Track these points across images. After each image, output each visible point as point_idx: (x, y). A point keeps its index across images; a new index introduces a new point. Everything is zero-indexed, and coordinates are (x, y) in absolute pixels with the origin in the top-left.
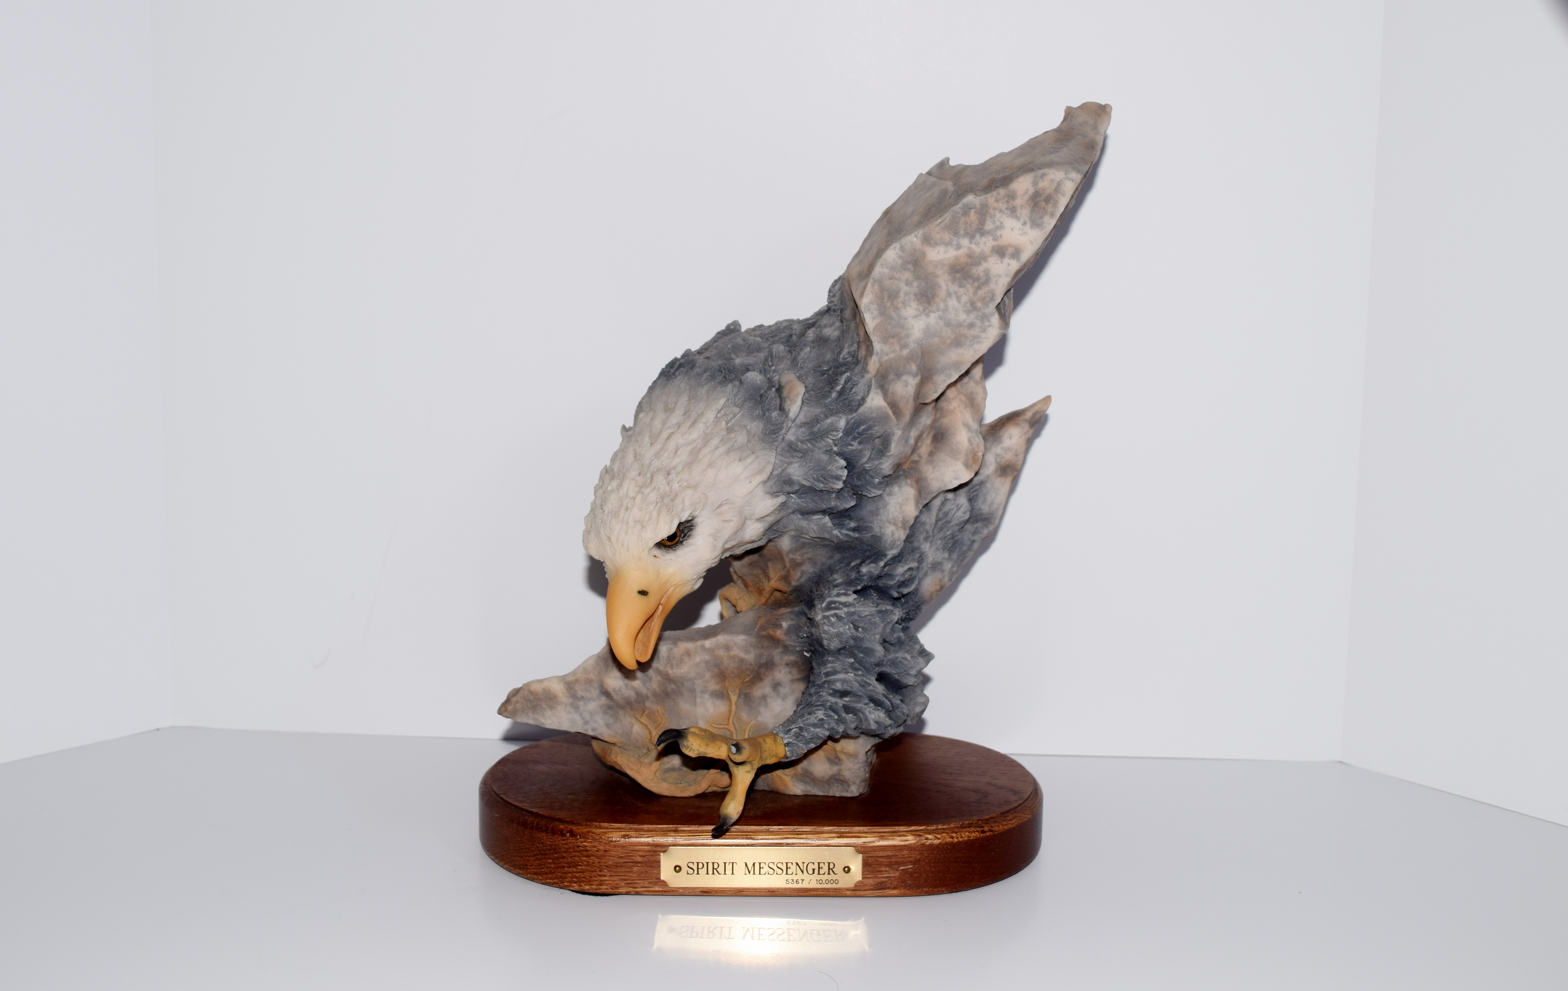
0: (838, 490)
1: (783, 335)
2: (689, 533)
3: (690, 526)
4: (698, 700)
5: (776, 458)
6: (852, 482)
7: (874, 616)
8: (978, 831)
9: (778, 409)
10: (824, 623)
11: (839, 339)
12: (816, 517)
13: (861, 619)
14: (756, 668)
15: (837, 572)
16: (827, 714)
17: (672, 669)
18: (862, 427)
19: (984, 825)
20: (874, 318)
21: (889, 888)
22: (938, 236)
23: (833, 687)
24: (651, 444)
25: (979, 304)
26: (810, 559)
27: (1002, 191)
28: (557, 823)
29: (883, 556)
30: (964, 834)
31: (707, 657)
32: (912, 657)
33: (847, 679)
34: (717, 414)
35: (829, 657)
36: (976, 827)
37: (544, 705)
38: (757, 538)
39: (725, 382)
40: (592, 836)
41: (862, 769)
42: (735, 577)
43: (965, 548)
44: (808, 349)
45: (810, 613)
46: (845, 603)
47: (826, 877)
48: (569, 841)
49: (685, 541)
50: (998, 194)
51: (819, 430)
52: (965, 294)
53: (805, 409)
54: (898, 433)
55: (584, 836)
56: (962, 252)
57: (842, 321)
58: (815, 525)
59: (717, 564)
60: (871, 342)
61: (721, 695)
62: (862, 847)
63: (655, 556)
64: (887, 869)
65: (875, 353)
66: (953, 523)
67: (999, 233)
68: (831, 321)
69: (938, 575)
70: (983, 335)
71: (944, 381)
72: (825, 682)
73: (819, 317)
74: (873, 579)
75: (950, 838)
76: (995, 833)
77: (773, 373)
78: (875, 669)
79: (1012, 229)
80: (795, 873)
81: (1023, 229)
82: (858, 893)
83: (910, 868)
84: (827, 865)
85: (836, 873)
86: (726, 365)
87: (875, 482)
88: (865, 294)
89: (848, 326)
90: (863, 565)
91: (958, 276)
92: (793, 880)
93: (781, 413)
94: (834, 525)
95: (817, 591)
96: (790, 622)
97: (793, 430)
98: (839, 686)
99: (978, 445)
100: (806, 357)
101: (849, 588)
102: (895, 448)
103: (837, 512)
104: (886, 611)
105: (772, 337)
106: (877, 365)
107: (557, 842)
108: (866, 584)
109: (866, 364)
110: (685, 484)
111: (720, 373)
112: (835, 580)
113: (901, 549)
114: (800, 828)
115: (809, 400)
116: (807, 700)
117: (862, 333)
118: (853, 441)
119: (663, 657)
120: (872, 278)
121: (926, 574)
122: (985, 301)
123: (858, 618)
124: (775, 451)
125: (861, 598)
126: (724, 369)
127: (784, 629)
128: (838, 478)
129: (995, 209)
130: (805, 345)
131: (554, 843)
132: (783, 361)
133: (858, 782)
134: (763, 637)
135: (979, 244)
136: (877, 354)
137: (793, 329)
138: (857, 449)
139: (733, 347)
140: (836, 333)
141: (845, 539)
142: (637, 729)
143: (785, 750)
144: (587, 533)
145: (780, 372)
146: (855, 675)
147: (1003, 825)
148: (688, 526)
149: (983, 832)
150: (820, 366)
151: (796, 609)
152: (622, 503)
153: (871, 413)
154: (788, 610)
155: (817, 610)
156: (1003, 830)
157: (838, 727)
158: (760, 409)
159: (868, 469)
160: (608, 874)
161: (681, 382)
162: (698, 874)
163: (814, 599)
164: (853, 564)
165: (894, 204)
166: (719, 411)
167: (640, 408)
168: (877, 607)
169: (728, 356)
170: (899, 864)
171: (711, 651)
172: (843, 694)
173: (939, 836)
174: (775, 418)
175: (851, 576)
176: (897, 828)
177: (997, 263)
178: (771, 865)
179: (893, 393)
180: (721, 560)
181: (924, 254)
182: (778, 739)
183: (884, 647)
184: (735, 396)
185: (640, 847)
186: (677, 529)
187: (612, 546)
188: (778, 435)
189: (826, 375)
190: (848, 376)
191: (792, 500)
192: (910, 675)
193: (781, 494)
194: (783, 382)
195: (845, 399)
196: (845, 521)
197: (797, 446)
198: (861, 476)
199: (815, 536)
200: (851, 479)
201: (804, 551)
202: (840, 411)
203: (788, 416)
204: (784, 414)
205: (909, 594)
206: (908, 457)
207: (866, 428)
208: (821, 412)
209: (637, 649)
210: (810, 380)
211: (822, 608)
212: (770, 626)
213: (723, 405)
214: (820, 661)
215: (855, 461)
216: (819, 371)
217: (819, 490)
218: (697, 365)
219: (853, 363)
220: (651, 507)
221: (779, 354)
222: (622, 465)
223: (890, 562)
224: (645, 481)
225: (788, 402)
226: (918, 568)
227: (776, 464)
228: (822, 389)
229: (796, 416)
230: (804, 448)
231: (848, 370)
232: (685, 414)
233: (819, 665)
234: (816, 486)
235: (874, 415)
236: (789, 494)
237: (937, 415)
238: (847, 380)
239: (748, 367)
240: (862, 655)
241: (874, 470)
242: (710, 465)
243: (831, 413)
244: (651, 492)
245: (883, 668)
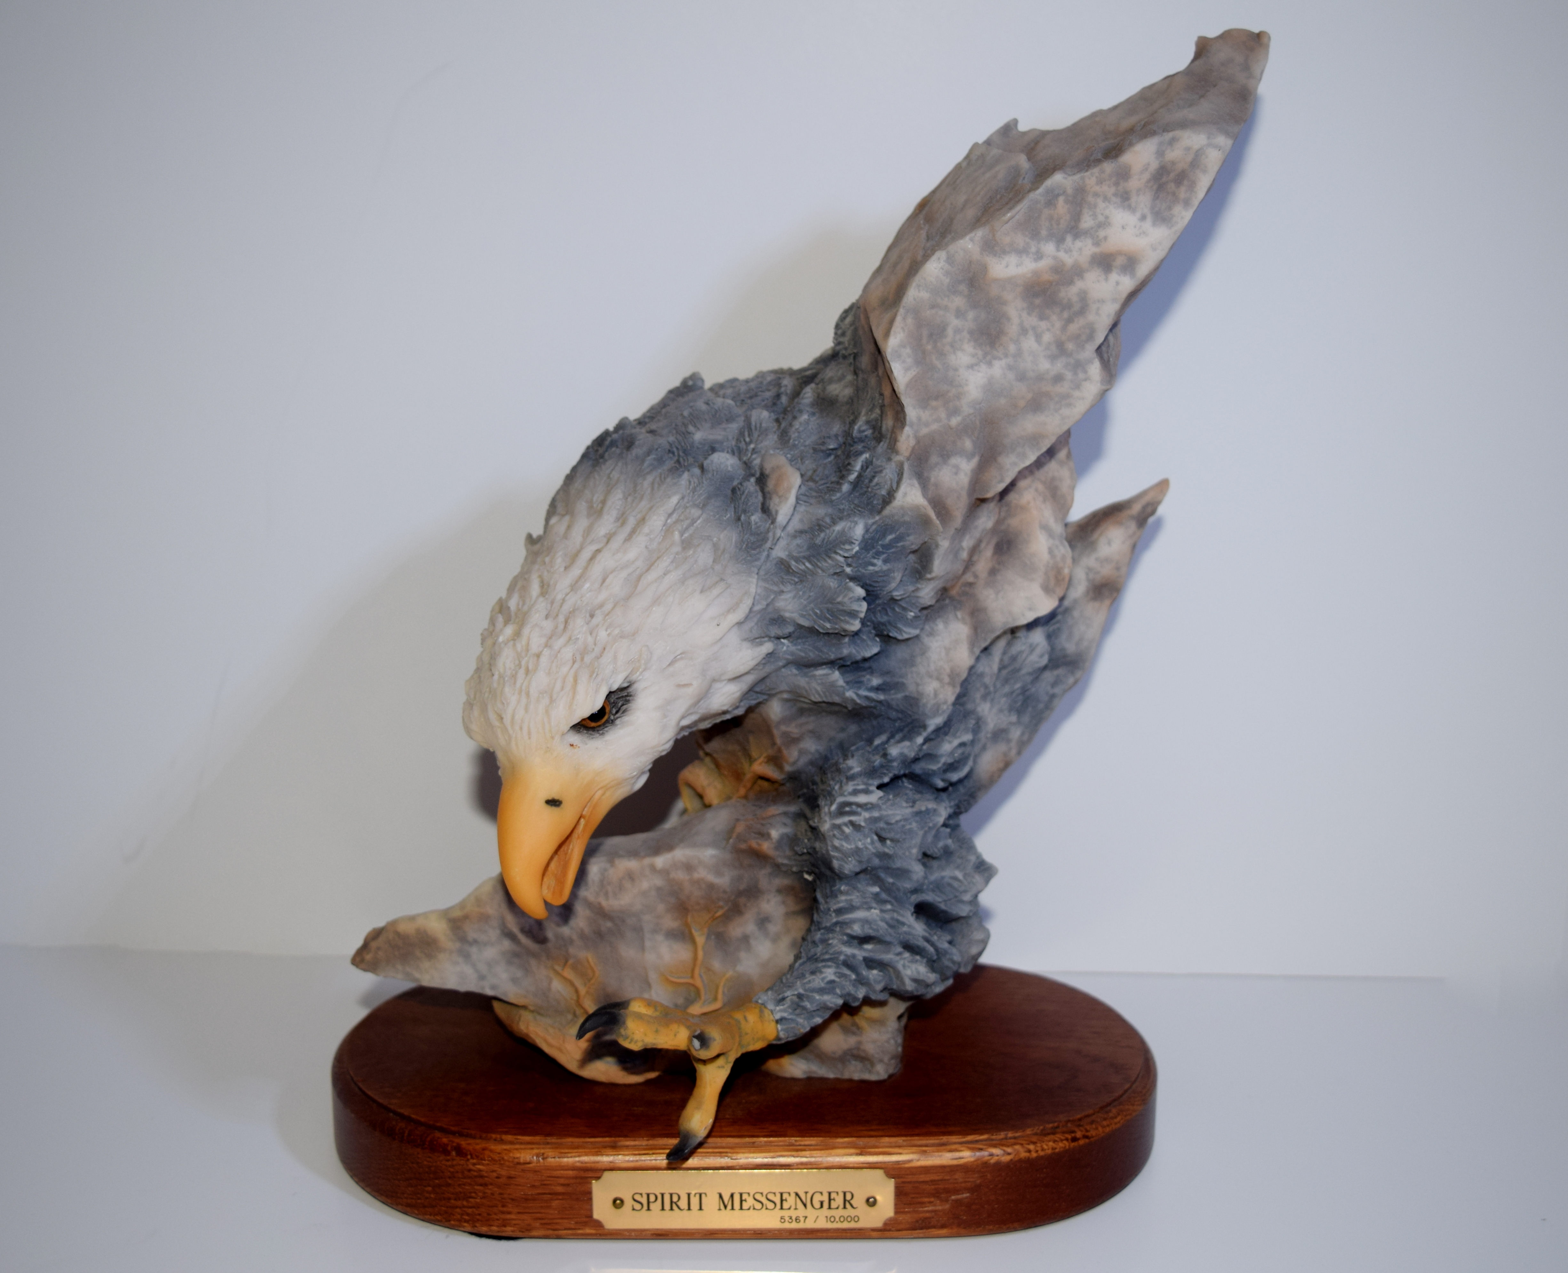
0: (853, 633)
1: (767, 394)
2: (625, 707)
3: (627, 696)
4: (648, 944)
5: (757, 585)
6: (873, 619)
7: (910, 821)
8: (1067, 1139)
9: (760, 510)
10: (834, 835)
11: (852, 401)
12: (820, 672)
13: (889, 827)
14: (733, 897)
15: (853, 756)
16: (839, 973)
17: (607, 898)
18: (890, 537)
19: (1076, 1129)
20: (907, 370)
21: (934, 1227)
22: (1007, 240)
23: (849, 931)
24: (566, 568)
25: (1070, 346)
26: (811, 731)
27: (1108, 167)
28: (438, 1134)
29: (920, 727)
30: (1047, 1145)
31: (659, 882)
32: (965, 875)
33: (870, 917)
34: (667, 520)
35: (842, 884)
36: (1064, 1133)
37: (418, 953)
39: (677, 469)
40: (489, 1156)
41: (892, 1042)
42: (701, 755)
43: (1041, 706)
44: (805, 417)
45: (813, 819)
46: (866, 804)
47: (841, 1212)
48: (455, 1162)
49: (619, 719)
50: (1103, 171)
51: (823, 541)
52: (1048, 330)
53: (802, 509)
54: (944, 544)
55: (478, 1156)
56: (1043, 264)
57: (855, 373)
58: (819, 684)
59: (669, 751)
60: (902, 406)
61: (683, 935)
62: (894, 1169)
63: (572, 745)
64: (932, 1199)
65: (908, 423)
66: (1024, 671)
67: (1102, 233)
68: (840, 372)
69: (1002, 747)
70: (1076, 393)
71: (1015, 464)
72: (836, 923)
73: (821, 366)
74: (907, 763)
75: (1026, 1152)
76: (1092, 1139)
77: (752, 454)
78: (910, 898)
79: (1123, 228)
80: (793, 1207)
81: (1141, 226)
82: (888, 1234)
83: (967, 1198)
84: (841, 1195)
85: (855, 1206)
86: (679, 443)
87: (909, 617)
88: (892, 332)
89: (866, 381)
90: (891, 742)
91: (1038, 301)
92: (791, 1218)
93: (765, 516)
94: (847, 683)
95: (822, 782)
97: (782, 543)
98: (857, 929)
99: (1064, 558)
100: (801, 429)
101: (871, 782)
102: (940, 566)
103: (852, 663)
104: (928, 811)
105: (751, 398)
106: (912, 442)
107: (438, 1163)
108: (897, 772)
110: (616, 631)
111: (671, 455)
112: (850, 768)
113: (949, 716)
114: (801, 1141)
115: (807, 496)
116: (809, 950)
117: (887, 392)
118: (874, 558)
119: (595, 882)
120: (904, 307)
121: (984, 748)
122: (1081, 340)
123: (886, 826)
124: (756, 576)
125: (889, 795)
126: (677, 449)
127: (774, 840)
128: (853, 614)
129: (1096, 195)
130: (801, 410)
131: (434, 1164)
132: (767, 435)
133: (886, 1059)
134: (743, 851)
135: (1071, 251)
136: (911, 426)
137: (782, 385)
138: (881, 569)
139: (691, 414)
140: (848, 392)
141: (864, 703)
142: (557, 985)
143: (777, 1029)
145: (763, 452)
146: (882, 911)
147: (1103, 1127)
148: (622, 697)
149: (1074, 1139)
150: (823, 443)
151: (793, 809)
152: (520, 662)
153: (903, 515)
154: (780, 809)
155: (823, 815)
156: (1102, 1135)
157: (856, 992)
158: (733, 509)
159: (898, 598)
160: (516, 1210)
161: (613, 469)
162: (649, 1209)
163: (818, 795)
164: (876, 741)
165: (934, 192)
166: (670, 515)
167: (552, 509)
168: (912, 807)
169: (683, 429)
170: (949, 1192)
171: (664, 873)
172: (864, 940)
173: (1009, 1150)
174: (756, 523)
175: (874, 762)
176: (945, 1139)
177: (1098, 281)
178: (758, 1197)
179: (936, 485)
181: (985, 268)
182: (767, 1013)
183: (924, 865)
184: (694, 490)
185: (562, 1172)
186: (605, 702)
187: (505, 729)
188: (761, 550)
189: (832, 457)
190: (866, 458)
191: (783, 648)
192: (962, 902)
193: (766, 639)
194: (768, 467)
195: (863, 494)
196: (864, 676)
197: (790, 567)
198: (889, 610)
199: (820, 700)
200: (873, 613)
201: (803, 720)
202: (855, 512)
203: (775, 521)
204: (769, 518)
205: (961, 781)
206: (958, 578)
207: (895, 538)
208: (826, 515)
209: (548, 888)
210: (809, 465)
211: (830, 813)
212: (752, 834)
213: (676, 506)
214: (828, 891)
215: (878, 588)
216: (822, 451)
217: (824, 632)
218: (637, 443)
219: (874, 438)
220: (565, 669)
221: (761, 424)
222: (523, 598)
223: (933, 737)
224: (556, 628)
225: (776, 499)
226: (973, 742)
227: (759, 595)
228: (827, 477)
229: (787, 520)
230: (801, 570)
231: (867, 448)
232: (618, 520)
233: (826, 897)
234: (819, 626)
235: (907, 518)
236: (778, 638)
237: (1003, 514)
238: (864, 464)
239: (713, 445)
240: (891, 880)
241: (907, 599)
242: (656, 601)
243: (841, 515)
244: (565, 645)
245: (924, 895)
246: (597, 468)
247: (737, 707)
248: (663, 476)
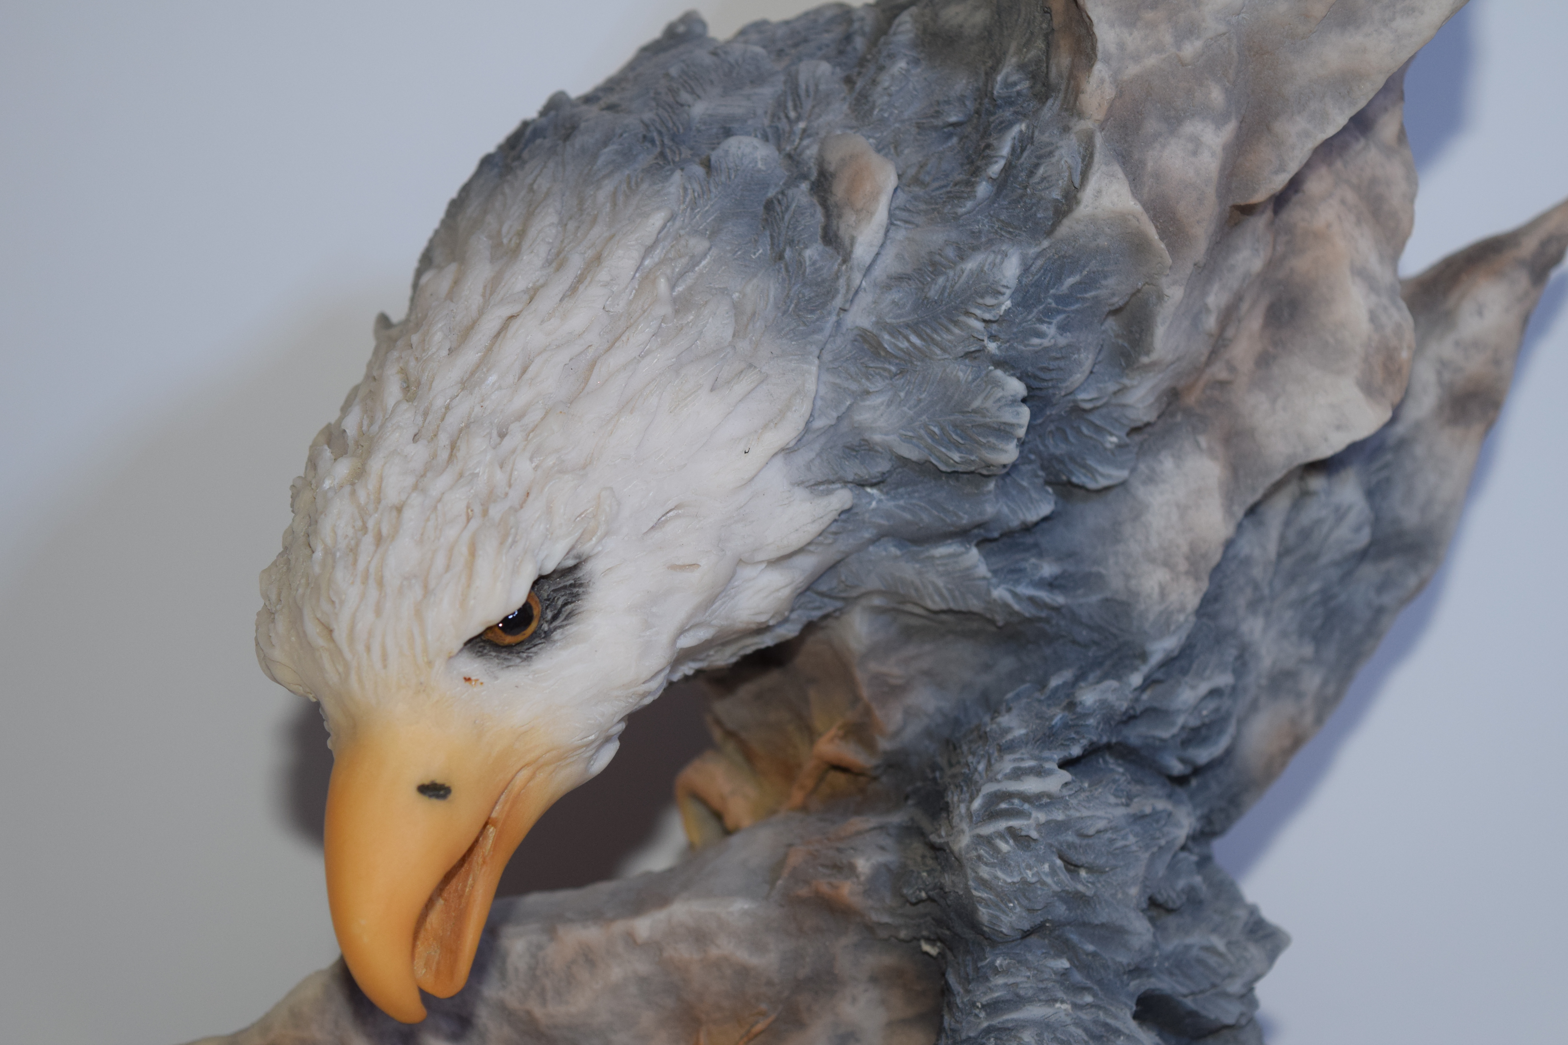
0: (1004, 471)
1: (827, 37)
2: (570, 607)
3: (572, 586)
5: (818, 379)
6: (1041, 448)
7: (1123, 833)
9: (820, 241)
10: (979, 858)
11: (990, 32)
12: (941, 551)
13: (1085, 842)
14: (786, 995)
15: (1009, 710)
17: (544, 1002)
18: (1070, 281)
24: (451, 351)
26: (927, 673)
31: (642, 966)
32: (1229, 944)
33: (1053, 1019)
34: (643, 258)
35: (997, 956)
38: (772, 617)
39: (662, 167)
42: (717, 734)
43: (1358, 630)
44: (902, 64)
45: (937, 831)
46: (1039, 796)
49: (559, 631)
51: (942, 293)
53: (900, 234)
54: (1175, 294)
58: (941, 576)
59: (657, 696)
60: (1091, 28)
63: (468, 680)
65: (1100, 55)
66: (1324, 560)
69: (1286, 708)
71: (1307, 134)
72: (989, 1030)
74: (1113, 723)
77: (801, 139)
78: (1128, 985)
86: (663, 122)
87: (1108, 446)
90: (1082, 684)
93: (829, 249)
94: (995, 572)
95: (951, 765)
96: (881, 858)
97: (865, 299)
99: (1398, 330)
100: (894, 89)
101: (1046, 754)
102: (1164, 344)
103: (1003, 535)
104: (1155, 816)
105: (796, 45)
106: (1109, 92)
108: (1095, 739)
109: (1074, 92)
110: (551, 461)
111: (647, 145)
112: (1008, 730)
113: (1189, 637)
115: (909, 211)
117: (1058, 5)
118: (1041, 321)
119: (516, 970)
121: (1254, 707)
123: (1077, 841)
124: (816, 361)
125: (1082, 782)
126: (660, 133)
127: (862, 878)
128: (1003, 431)
130: (891, 56)
132: (828, 104)
134: (802, 902)
136: (1107, 61)
138: (1055, 345)
140: (981, 17)
141: (1028, 611)
144: (268, 615)
145: (823, 134)
146: (1075, 1006)
148: (565, 587)
150: (938, 114)
151: (897, 818)
152: (365, 524)
153: (1095, 237)
154: (873, 821)
155: (956, 820)
158: (768, 240)
159: (1088, 406)
163: (946, 789)
164: (1055, 682)
166: (649, 250)
167: (427, 261)
168: (1127, 805)
169: (670, 99)
171: (653, 947)
174: (814, 263)
175: (1051, 718)
179: (1157, 176)
180: (671, 684)
183: (1152, 920)
184: (694, 205)
186: (529, 596)
187: (337, 653)
188: (825, 312)
189: (955, 140)
190: (1021, 131)
191: (870, 503)
192: (1226, 995)
193: (838, 485)
194: (833, 158)
195: (1017, 201)
196: (1025, 560)
197: (880, 345)
198: (1069, 431)
199: (943, 606)
200: (1040, 436)
201: (911, 650)
202: (1002, 236)
203: (850, 257)
204: (838, 253)
205: (1212, 765)
206: (1198, 370)
207: (1080, 283)
208: (947, 243)
209: (427, 965)
210: (911, 155)
211: (970, 815)
212: (820, 869)
213: (659, 233)
214: (970, 970)
215: (1050, 384)
216: (936, 128)
217: (949, 470)
218: (583, 125)
219: (1035, 95)
220: (451, 533)
221: (817, 86)
222: (369, 413)
223: (1159, 675)
224: (434, 456)
225: (850, 217)
226: (1234, 689)
227: (822, 398)
228: (947, 176)
229: (873, 255)
230: (901, 350)
231: (1021, 115)
232: (550, 264)
233: (966, 980)
234: (939, 458)
235: (1103, 242)
236: (861, 484)
237: (1280, 249)
238: (1018, 144)
239: (728, 126)
240: (1090, 948)
241: (1104, 411)
242: (627, 406)
243: (975, 242)
244: (451, 488)
245: (1153, 980)
246: (509, 177)
247: (785, 621)
248: (633, 183)
